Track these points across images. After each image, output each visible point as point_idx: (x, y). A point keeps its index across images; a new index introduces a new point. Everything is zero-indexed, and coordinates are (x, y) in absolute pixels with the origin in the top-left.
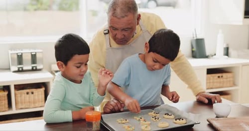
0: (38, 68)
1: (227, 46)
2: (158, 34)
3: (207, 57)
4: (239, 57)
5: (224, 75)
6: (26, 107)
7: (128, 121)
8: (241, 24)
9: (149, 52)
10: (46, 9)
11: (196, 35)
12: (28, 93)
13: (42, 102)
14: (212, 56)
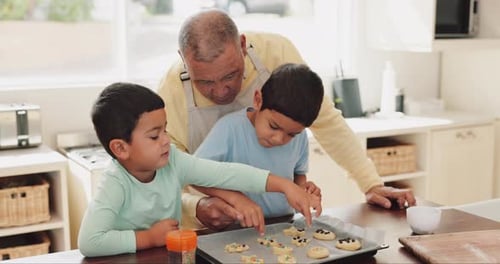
0: (32, 142)
1: (400, 94)
2: (279, 73)
3: (364, 115)
4: (424, 113)
5: (400, 150)
6: (12, 224)
7: (247, 247)
8: (429, 50)
9: (262, 109)
10: (21, 19)
11: (342, 72)
12: (13, 196)
13: (44, 212)
14: (374, 112)
